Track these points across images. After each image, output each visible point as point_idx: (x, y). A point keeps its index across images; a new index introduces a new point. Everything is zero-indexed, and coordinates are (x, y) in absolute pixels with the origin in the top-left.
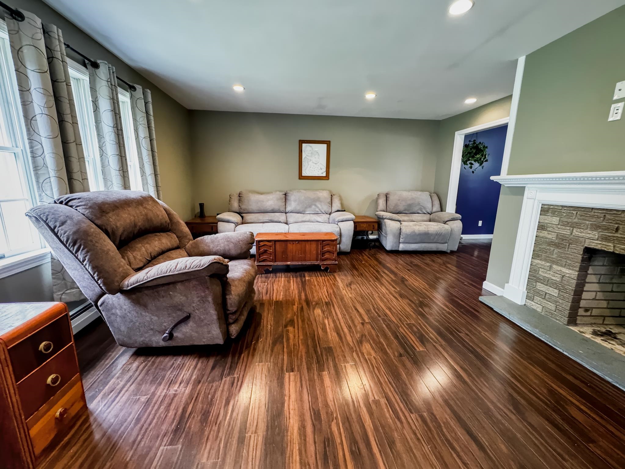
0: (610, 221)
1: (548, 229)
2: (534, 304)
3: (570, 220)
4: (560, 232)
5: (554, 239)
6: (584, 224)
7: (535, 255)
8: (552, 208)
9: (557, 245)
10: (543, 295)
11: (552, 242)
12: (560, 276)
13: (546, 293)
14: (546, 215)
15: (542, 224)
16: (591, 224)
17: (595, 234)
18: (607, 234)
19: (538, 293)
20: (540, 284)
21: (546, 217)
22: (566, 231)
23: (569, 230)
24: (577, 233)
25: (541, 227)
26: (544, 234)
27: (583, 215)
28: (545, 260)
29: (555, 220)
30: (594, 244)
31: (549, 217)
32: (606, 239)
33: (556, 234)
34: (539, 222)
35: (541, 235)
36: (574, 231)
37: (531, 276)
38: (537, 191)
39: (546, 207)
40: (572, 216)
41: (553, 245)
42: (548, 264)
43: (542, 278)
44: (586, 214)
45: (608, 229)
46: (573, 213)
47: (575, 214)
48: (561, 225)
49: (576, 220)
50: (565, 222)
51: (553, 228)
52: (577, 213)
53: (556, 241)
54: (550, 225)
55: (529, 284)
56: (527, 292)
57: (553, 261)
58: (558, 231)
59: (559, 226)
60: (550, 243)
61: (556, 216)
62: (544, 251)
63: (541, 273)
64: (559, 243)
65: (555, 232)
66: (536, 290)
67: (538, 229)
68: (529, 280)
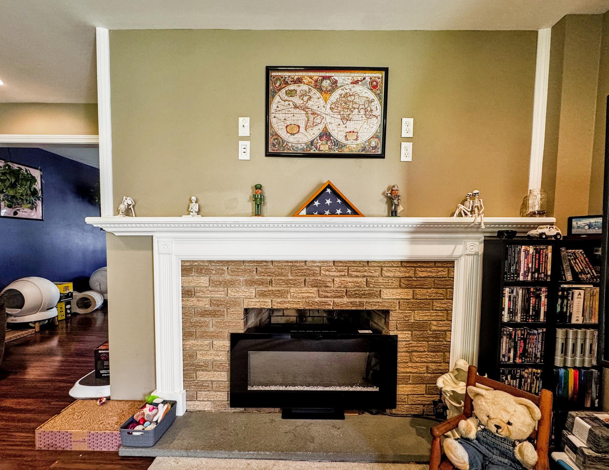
0: (262, 274)
1: (198, 294)
2: (198, 403)
3: (221, 279)
4: (213, 296)
5: (207, 306)
6: (238, 282)
7: (187, 335)
8: (196, 265)
9: (213, 314)
10: (208, 386)
11: (206, 311)
12: (224, 353)
13: (212, 382)
14: (190, 276)
15: (186, 289)
16: (246, 280)
17: (252, 291)
18: (263, 289)
19: (201, 386)
20: (201, 373)
21: (191, 278)
22: (220, 294)
23: (223, 291)
25: (187, 293)
26: (193, 302)
27: (236, 270)
28: (202, 337)
29: (204, 281)
30: (253, 303)
31: (194, 278)
32: (263, 294)
33: (208, 299)
34: (182, 287)
35: (190, 304)
36: (229, 292)
37: (187, 366)
38: (171, 241)
39: (187, 264)
40: (223, 274)
41: (208, 314)
42: (207, 342)
43: (203, 364)
44: (238, 269)
45: (262, 283)
46: (222, 269)
47: (226, 270)
48: (212, 286)
49: (228, 277)
50: (216, 282)
51: (203, 292)
52: (228, 268)
53: (210, 308)
54: (199, 288)
55: (187, 378)
56: (186, 391)
57: (213, 336)
58: (210, 295)
59: (210, 289)
60: (204, 313)
61: (203, 276)
62: (198, 326)
63: (201, 358)
64: (215, 311)
65: (207, 297)
66: (197, 383)
67: (182, 297)
68: (185, 372)
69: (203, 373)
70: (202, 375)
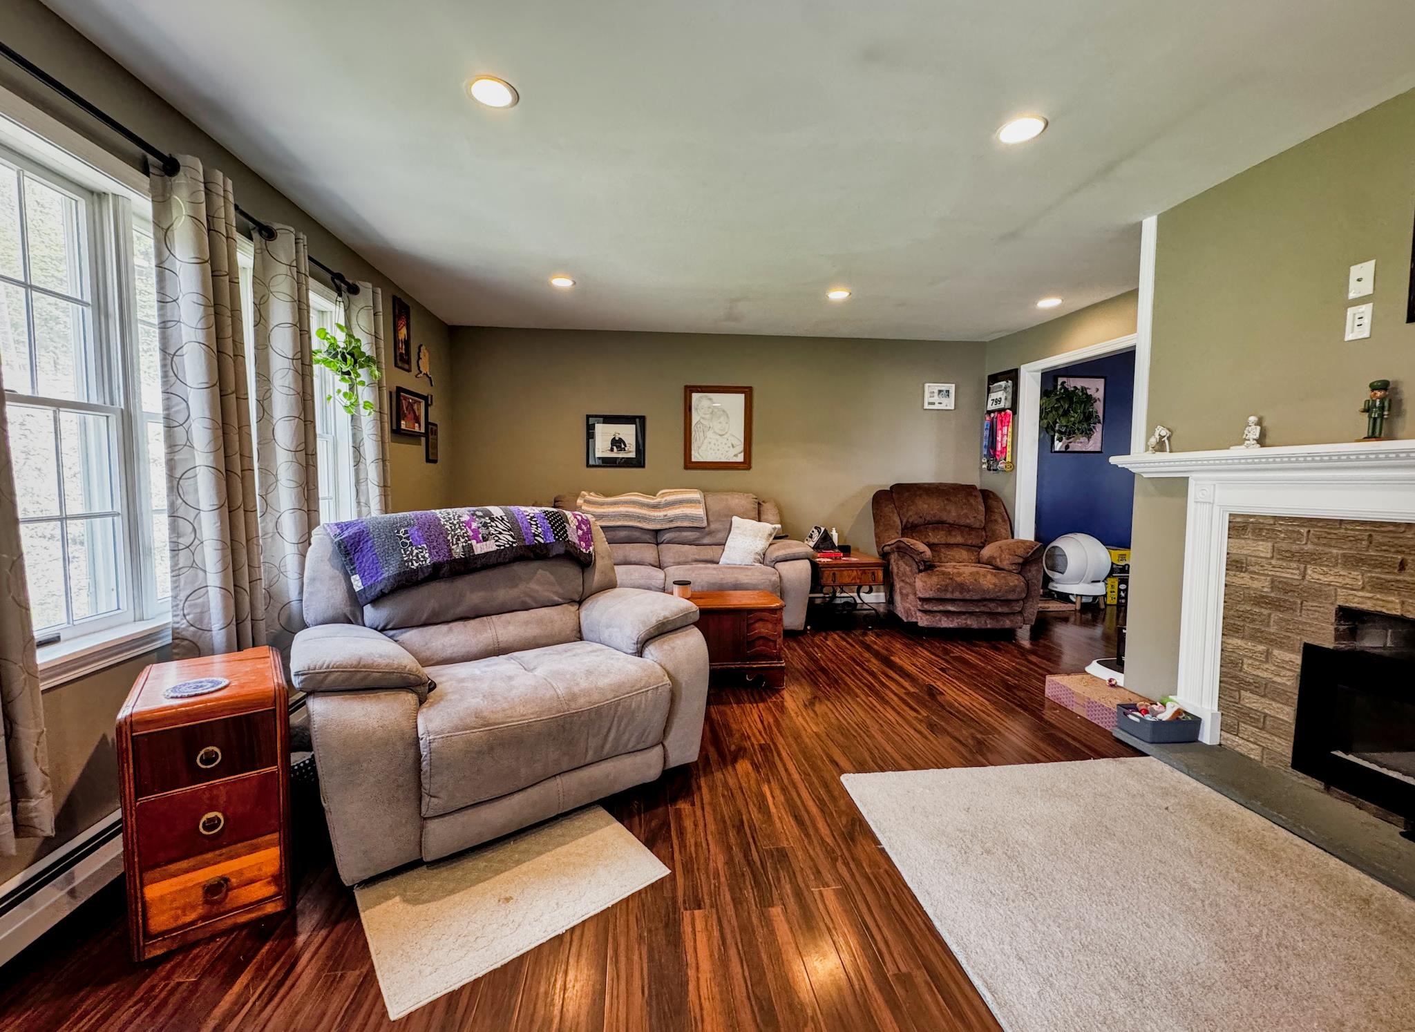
0: (1384, 548)
1: (1251, 568)
2: (1241, 742)
3: (1295, 548)
4: (1278, 574)
5: (1265, 590)
6: (1327, 556)
7: (1230, 628)
8: (1252, 523)
9: (1276, 605)
10: (1258, 720)
11: (1263, 597)
12: (1291, 674)
13: (1266, 716)
14: (1241, 539)
15: (1234, 557)
16: (1344, 555)
17: (1356, 577)
18: (1383, 576)
19: (1247, 715)
20: (1248, 694)
21: (1243, 541)
22: (1291, 573)
23: (1298, 569)
24: (1316, 576)
25: (1235, 564)
26: (1243, 579)
27: (1324, 535)
28: (1253, 638)
29: (1263, 548)
30: (1356, 600)
31: (1249, 542)
32: (1380, 586)
33: (1269, 578)
34: (1228, 554)
35: (1238, 581)
36: (1309, 572)
37: (1225, 676)
38: (1214, 485)
39: (1239, 520)
40: (1299, 540)
41: (1266, 603)
42: (1261, 648)
43: (1251, 681)
44: (1329, 534)
45: (1381, 565)
46: (1299, 532)
47: (1305, 535)
48: (1279, 559)
49: (1310, 547)
50: (1286, 551)
51: (1262, 566)
52: (1309, 531)
53: (1273, 595)
54: (1253, 559)
55: (1225, 695)
56: (1222, 714)
57: (1272, 640)
58: (1273, 573)
59: (1274, 562)
60: (1260, 600)
61: (1263, 540)
62: (1248, 618)
63: (1249, 669)
64: (1278, 600)
65: (1268, 575)
66: (1242, 709)
67: (1227, 569)
68: (1222, 685)
69: (1251, 695)
70: (1250, 698)
